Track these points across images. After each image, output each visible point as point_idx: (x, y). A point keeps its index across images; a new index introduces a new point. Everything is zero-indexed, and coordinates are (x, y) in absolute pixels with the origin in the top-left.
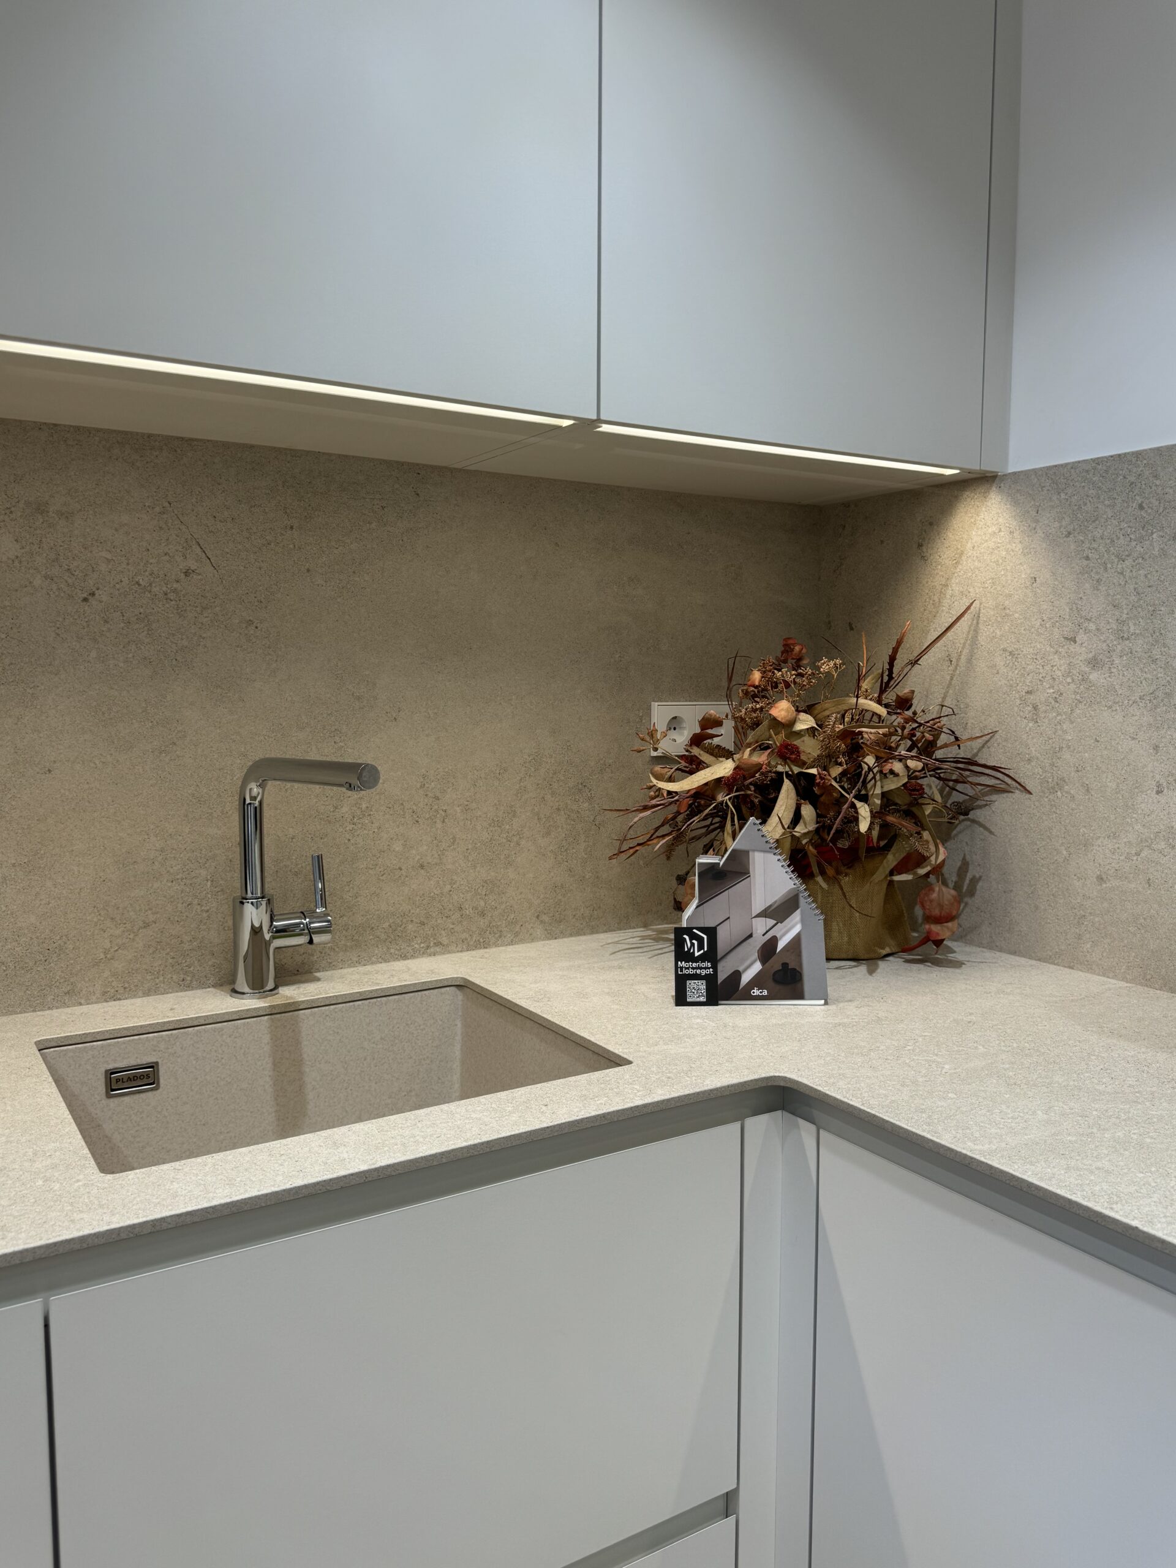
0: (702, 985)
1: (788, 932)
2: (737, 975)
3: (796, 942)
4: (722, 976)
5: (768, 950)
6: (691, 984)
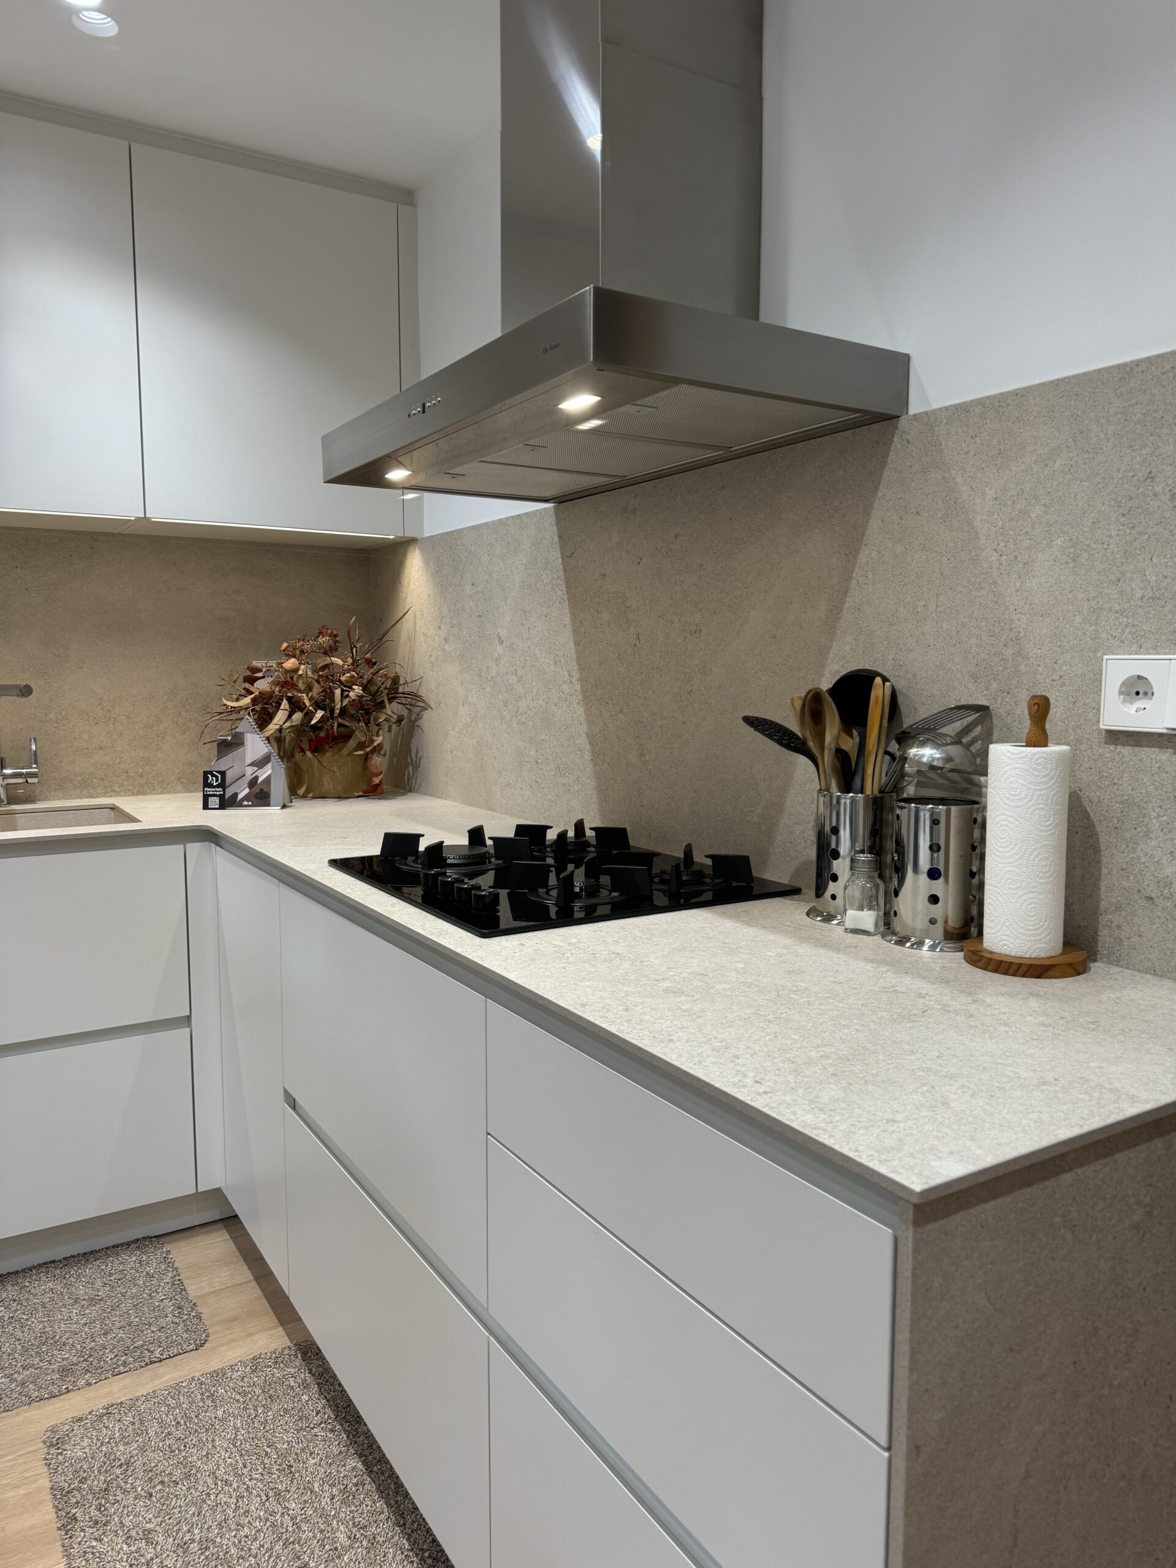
0: (217, 800)
1: (264, 774)
2: (236, 795)
3: (268, 779)
4: (227, 795)
5: (253, 783)
6: (211, 799)
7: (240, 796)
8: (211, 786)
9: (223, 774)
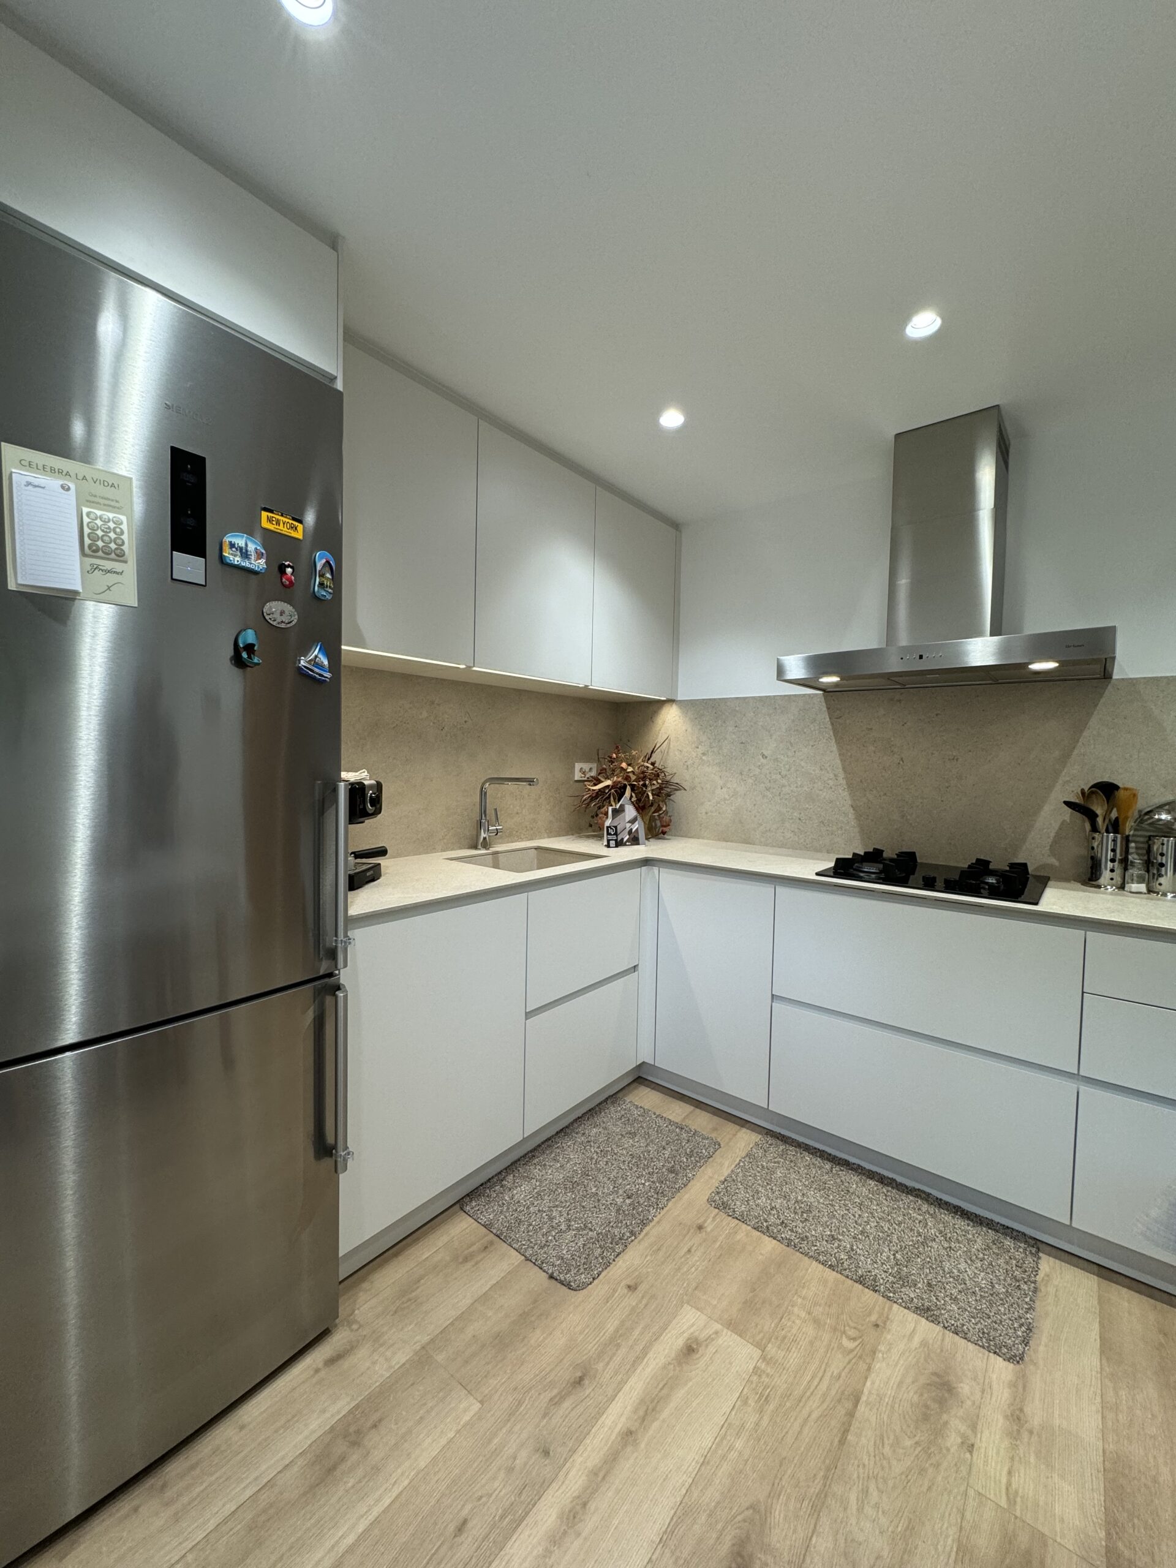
0: (614, 842)
1: (635, 827)
2: (622, 839)
3: (637, 830)
4: (619, 840)
5: (630, 832)
6: (611, 842)
7: (625, 840)
8: (610, 834)
9: (616, 827)
